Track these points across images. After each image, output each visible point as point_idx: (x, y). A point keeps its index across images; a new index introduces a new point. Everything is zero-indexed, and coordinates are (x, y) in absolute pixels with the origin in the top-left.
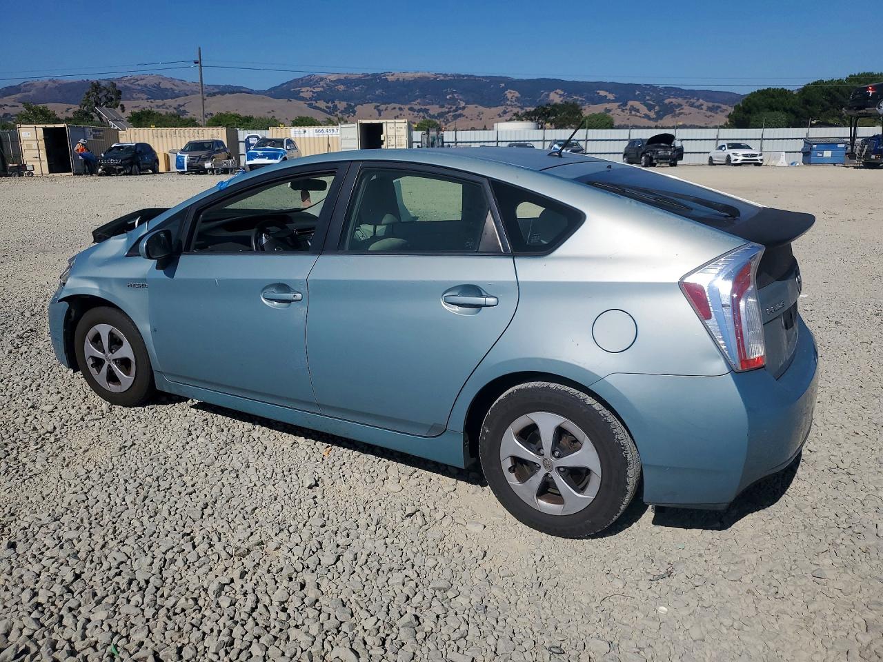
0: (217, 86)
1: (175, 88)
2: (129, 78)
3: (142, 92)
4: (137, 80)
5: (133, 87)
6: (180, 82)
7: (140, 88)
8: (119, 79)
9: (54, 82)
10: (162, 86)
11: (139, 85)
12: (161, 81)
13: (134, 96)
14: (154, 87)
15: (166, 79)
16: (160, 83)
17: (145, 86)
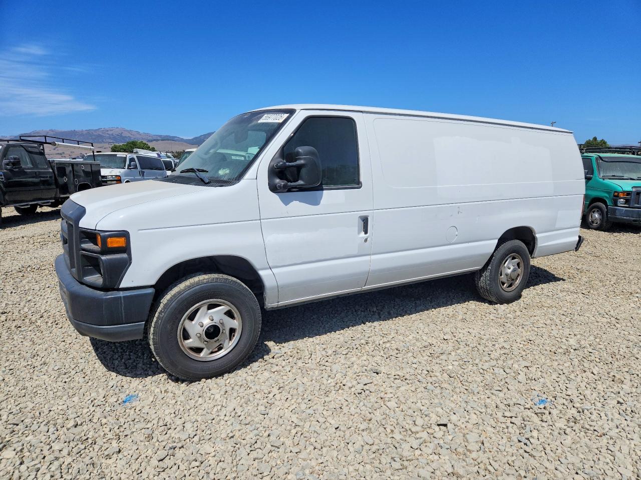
0: (160, 136)
1: (132, 136)
2: (103, 129)
3: (110, 138)
4: (108, 131)
5: (104, 135)
6: (136, 133)
7: (108, 135)
8: (96, 131)
9: (52, 131)
10: (123, 135)
11: (108, 134)
12: (123, 131)
13: (104, 141)
14: (118, 135)
15: (127, 131)
16: (122, 133)
17: (112, 135)
